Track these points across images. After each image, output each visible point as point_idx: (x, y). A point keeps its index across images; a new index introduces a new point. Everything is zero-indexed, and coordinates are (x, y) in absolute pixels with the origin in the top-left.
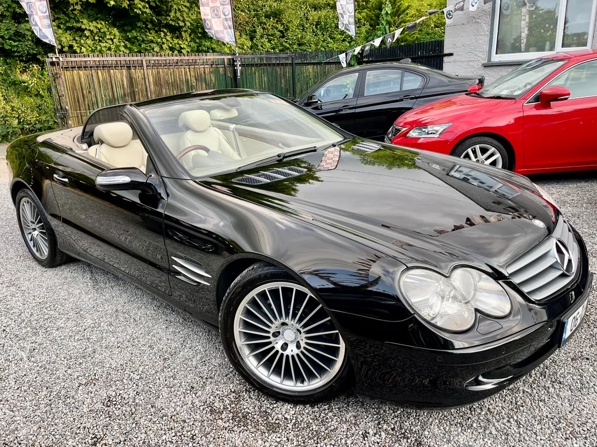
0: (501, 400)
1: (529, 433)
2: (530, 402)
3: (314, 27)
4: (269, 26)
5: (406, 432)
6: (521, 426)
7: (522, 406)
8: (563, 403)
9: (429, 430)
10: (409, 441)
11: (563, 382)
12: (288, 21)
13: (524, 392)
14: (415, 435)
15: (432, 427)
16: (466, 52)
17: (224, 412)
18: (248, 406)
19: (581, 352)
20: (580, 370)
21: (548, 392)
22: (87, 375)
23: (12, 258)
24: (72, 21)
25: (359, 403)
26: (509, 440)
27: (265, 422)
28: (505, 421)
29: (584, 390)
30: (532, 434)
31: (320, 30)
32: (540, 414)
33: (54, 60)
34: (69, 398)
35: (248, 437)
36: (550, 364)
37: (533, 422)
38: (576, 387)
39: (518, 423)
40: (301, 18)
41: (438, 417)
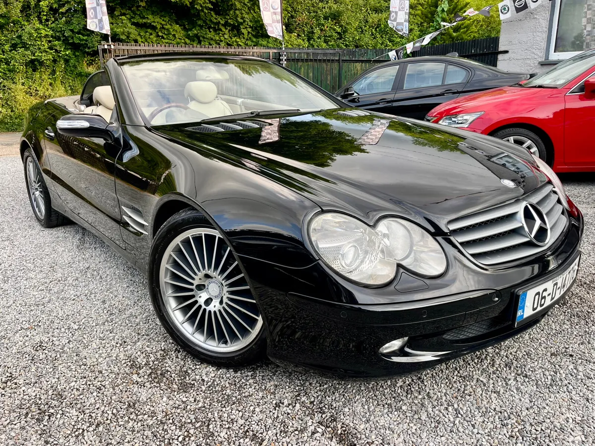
0: (448, 386)
1: (466, 424)
2: (481, 392)
3: (374, 30)
4: (327, 27)
5: (324, 406)
6: (460, 416)
7: (470, 395)
8: (522, 398)
9: (351, 407)
10: (324, 416)
11: (530, 375)
12: (347, 23)
13: (477, 381)
14: (333, 411)
15: (356, 405)
16: (522, 49)
17: (144, 368)
18: (170, 365)
19: (566, 348)
20: (557, 366)
21: (507, 384)
22: (31, 321)
23: (20, 219)
24: (138, 17)
25: (287, 373)
26: (438, 428)
27: (180, 382)
28: (442, 408)
29: (555, 388)
30: (469, 425)
31: (379, 33)
32: (488, 406)
33: (106, 47)
34: (5, 338)
35: (155, 393)
36: (522, 356)
37: (476, 413)
38: (544, 383)
39: (458, 412)
40: (360, 20)
41: (367, 395)
